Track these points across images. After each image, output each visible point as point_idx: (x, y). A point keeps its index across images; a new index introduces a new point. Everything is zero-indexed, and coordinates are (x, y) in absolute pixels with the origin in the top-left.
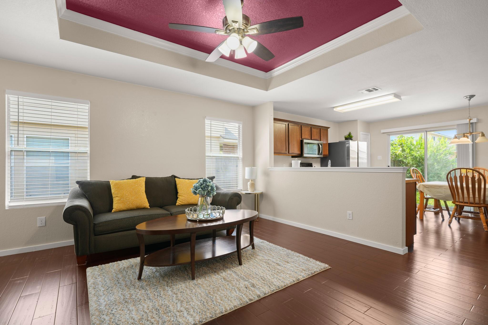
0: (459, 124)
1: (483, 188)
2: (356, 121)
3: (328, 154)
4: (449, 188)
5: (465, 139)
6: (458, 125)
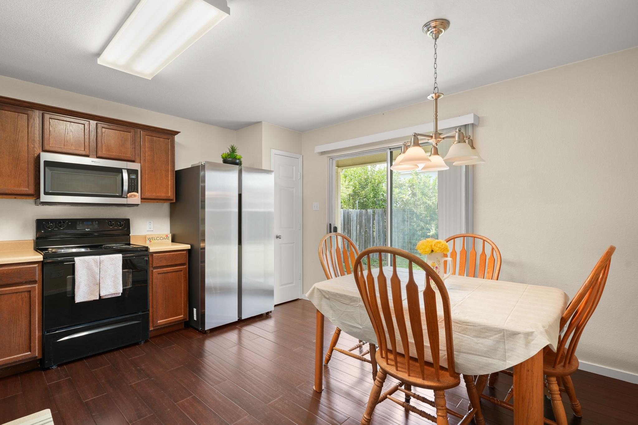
2: (259, 124)
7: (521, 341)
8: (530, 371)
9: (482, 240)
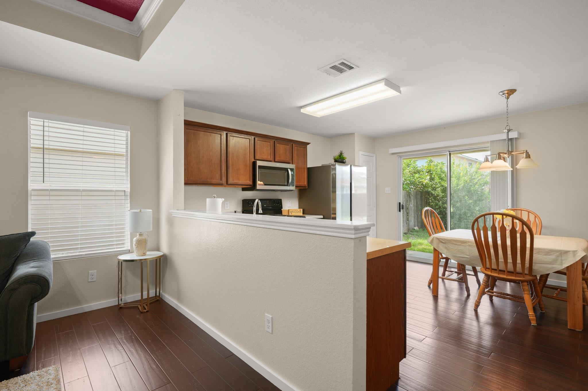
0: (494, 141)
1: (528, 247)
2: (352, 134)
3: (307, 185)
4: (475, 244)
5: (501, 162)
6: (492, 142)
7: (571, 255)
8: (575, 269)
9: (527, 212)
